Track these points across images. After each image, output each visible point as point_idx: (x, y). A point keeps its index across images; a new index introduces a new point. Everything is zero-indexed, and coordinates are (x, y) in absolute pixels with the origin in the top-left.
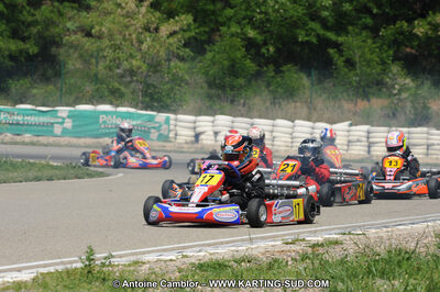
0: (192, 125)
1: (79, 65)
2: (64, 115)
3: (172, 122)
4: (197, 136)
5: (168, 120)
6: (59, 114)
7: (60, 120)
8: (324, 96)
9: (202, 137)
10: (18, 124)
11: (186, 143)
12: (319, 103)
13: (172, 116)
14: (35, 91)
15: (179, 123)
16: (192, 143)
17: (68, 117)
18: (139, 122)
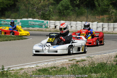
0: (54, 24)
1: (24, 8)
2: (19, 21)
3: (49, 23)
4: (55, 27)
5: (47, 22)
6: (18, 21)
7: (18, 23)
8: (91, 15)
9: (57, 27)
10: (6, 24)
11: (53, 29)
12: (89, 17)
13: (48, 21)
14: (12, 15)
15: (50, 23)
16: (54, 28)
17: (20, 22)
18: (39, 23)
